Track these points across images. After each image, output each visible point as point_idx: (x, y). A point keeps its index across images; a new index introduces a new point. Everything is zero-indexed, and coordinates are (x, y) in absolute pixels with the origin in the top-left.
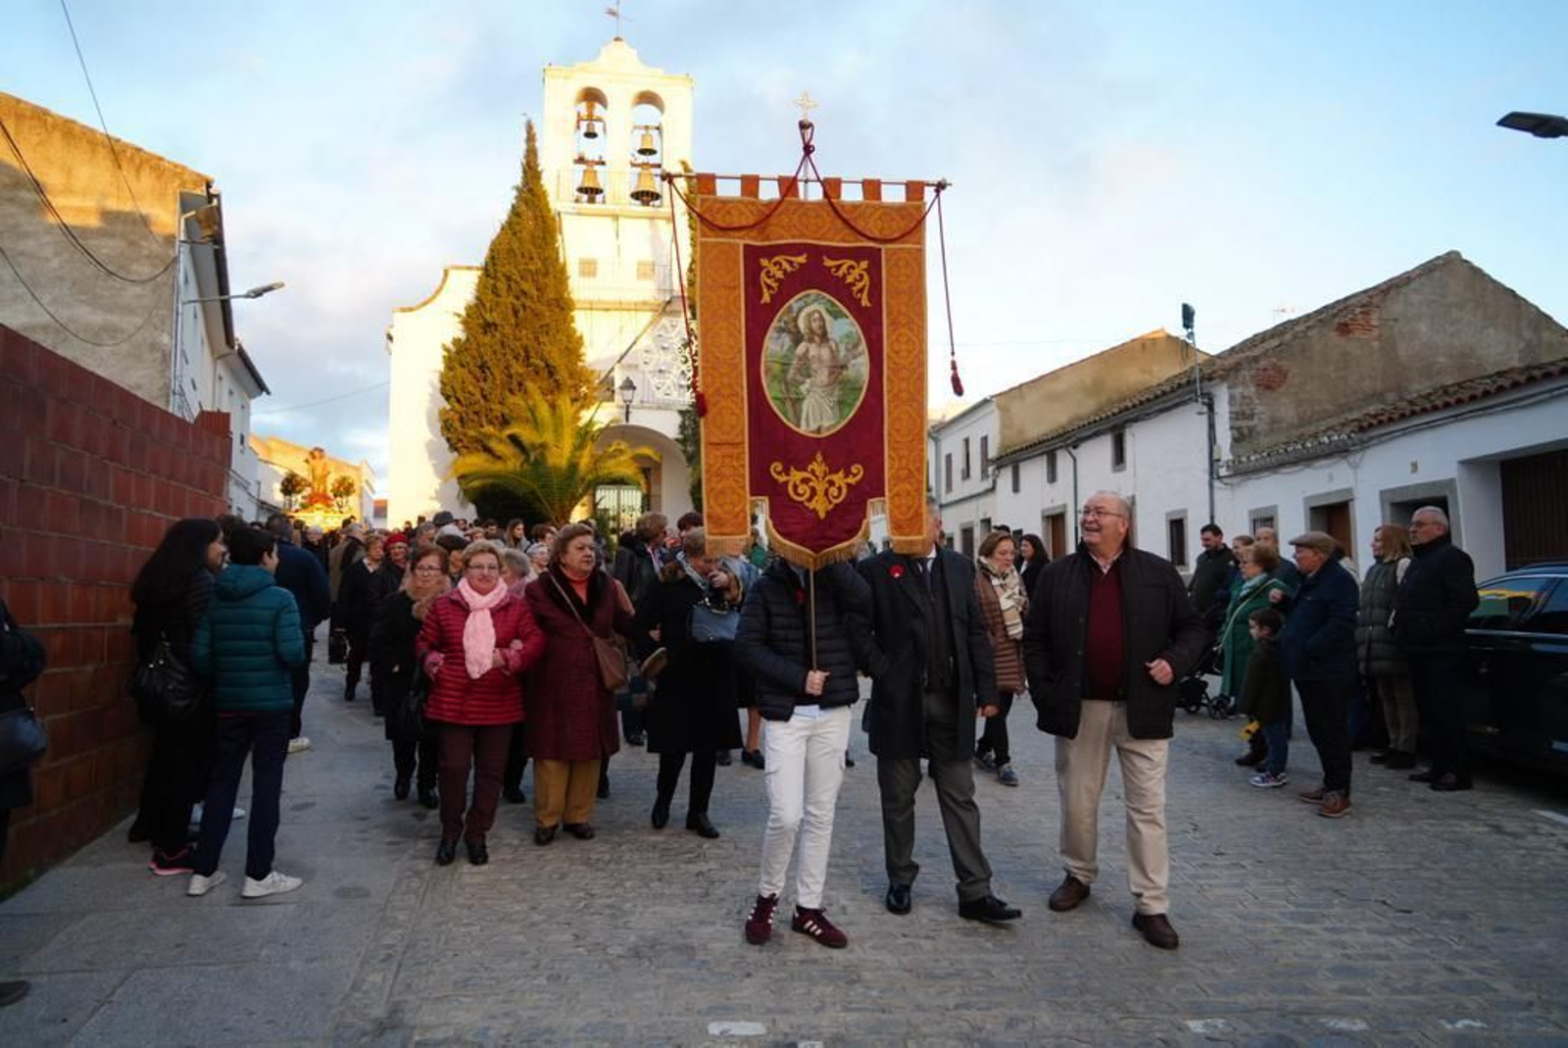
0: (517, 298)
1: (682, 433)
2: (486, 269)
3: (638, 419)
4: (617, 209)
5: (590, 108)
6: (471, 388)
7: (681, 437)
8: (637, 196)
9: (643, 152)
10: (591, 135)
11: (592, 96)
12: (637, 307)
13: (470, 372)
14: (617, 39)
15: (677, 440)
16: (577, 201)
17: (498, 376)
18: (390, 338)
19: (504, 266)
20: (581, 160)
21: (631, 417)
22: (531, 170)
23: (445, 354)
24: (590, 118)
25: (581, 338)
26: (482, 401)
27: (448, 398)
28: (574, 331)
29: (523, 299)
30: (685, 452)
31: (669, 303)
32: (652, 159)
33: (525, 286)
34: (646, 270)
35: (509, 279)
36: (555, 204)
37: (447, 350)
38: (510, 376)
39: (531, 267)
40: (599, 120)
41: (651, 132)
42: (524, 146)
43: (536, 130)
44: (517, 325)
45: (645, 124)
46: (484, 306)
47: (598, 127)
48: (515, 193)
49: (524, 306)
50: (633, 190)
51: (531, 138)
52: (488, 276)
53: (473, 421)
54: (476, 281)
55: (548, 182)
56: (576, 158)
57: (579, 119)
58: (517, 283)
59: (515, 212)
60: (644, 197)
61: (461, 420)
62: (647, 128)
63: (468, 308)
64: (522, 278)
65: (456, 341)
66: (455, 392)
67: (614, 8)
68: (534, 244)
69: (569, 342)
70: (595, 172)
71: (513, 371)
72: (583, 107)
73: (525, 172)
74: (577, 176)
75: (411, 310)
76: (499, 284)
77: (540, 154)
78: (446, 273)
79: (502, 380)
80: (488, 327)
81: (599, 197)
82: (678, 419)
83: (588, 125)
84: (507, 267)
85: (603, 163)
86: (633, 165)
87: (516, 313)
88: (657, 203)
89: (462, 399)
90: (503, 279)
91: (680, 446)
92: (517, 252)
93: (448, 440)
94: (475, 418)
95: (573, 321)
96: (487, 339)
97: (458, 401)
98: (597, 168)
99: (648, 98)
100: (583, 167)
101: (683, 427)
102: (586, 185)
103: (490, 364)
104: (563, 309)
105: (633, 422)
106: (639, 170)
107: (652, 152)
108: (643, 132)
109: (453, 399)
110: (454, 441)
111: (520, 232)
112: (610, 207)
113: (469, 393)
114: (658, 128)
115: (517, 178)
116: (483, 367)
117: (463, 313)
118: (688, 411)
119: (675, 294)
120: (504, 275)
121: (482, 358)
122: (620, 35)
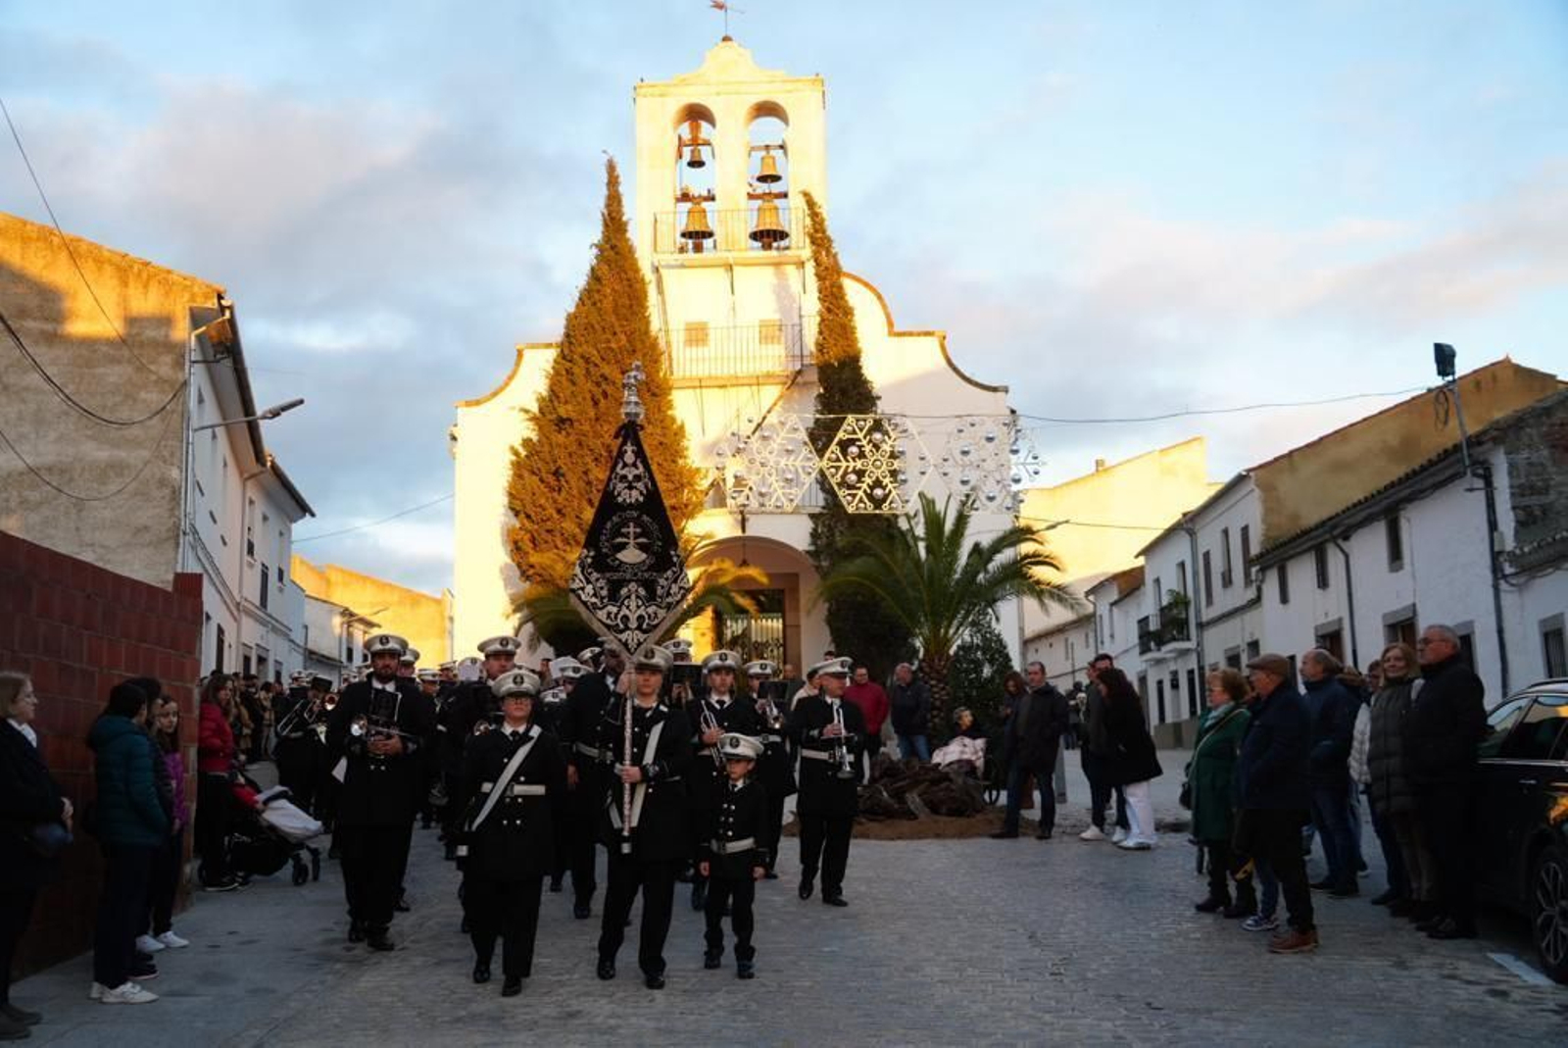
0: (598, 384)
1: (814, 543)
2: (561, 345)
3: (758, 528)
4: (731, 257)
5: (695, 129)
6: (543, 501)
7: (812, 548)
8: (755, 236)
9: (763, 179)
10: (696, 163)
11: (696, 114)
12: (759, 381)
13: (542, 480)
14: (726, 39)
15: (808, 552)
16: (682, 250)
17: (573, 483)
18: (454, 438)
19: (580, 345)
20: (685, 197)
21: (748, 525)
22: (614, 223)
23: (514, 458)
24: (695, 142)
25: (682, 427)
26: (556, 516)
27: (517, 514)
28: (673, 420)
29: (604, 386)
30: (818, 568)
31: (799, 372)
32: (776, 187)
33: (606, 369)
34: (769, 333)
35: (587, 361)
36: (645, 259)
37: (516, 453)
38: (589, 483)
39: (613, 345)
40: (707, 143)
41: (773, 153)
42: (604, 191)
43: (620, 171)
44: (597, 419)
45: (763, 144)
46: (558, 397)
47: (705, 153)
48: (595, 251)
49: (605, 395)
50: (752, 228)
51: (613, 182)
52: (564, 357)
53: (546, 542)
54: (549, 367)
55: (639, 236)
56: (679, 193)
57: (681, 144)
58: (596, 365)
59: (595, 276)
60: (767, 237)
61: (533, 540)
62: (767, 147)
63: (541, 400)
64: (603, 359)
65: (527, 442)
66: (524, 506)
68: (617, 315)
69: (664, 435)
70: (704, 211)
71: (591, 477)
72: (685, 130)
73: (606, 225)
74: (680, 218)
75: (478, 403)
76: (576, 370)
77: (625, 201)
78: (520, 354)
79: (579, 488)
80: (562, 422)
81: (707, 243)
82: (808, 525)
83: (693, 152)
84: (585, 347)
85: (713, 199)
86: (751, 196)
87: (596, 403)
88: (783, 244)
89: (533, 514)
90: (581, 362)
91: (811, 561)
92: (597, 326)
93: (519, 565)
94: (549, 538)
95: (670, 407)
96: (561, 438)
97: (528, 517)
98: (705, 205)
99: (767, 109)
100: (688, 205)
101: (814, 535)
102: (691, 229)
103: (564, 469)
104: (654, 395)
105: (749, 533)
106: (759, 202)
107: (776, 178)
108: (763, 153)
109: (522, 515)
110: (524, 568)
111: (600, 301)
112: (722, 255)
113: (541, 506)
114: (781, 147)
115: (596, 233)
116: (557, 473)
117: (534, 408)
118: (821, 514)
119: (807, 361)
120: (582, 357)
121: (555, 462)
122: (730, 34)
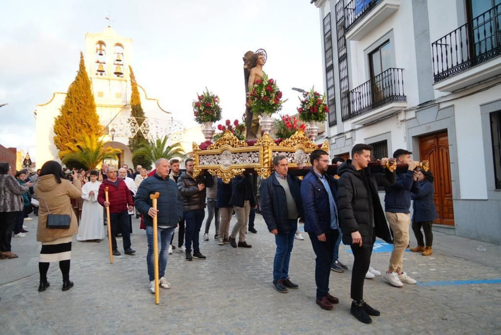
0: (78, 104)
1: (129, 144)
2: (68, 94)
3: (116, 140)
4: (109, 78)
5: (101, 46)
6: (64, 131)
7: (129, 145)
8: (115, 73)
9: (117, 60)
10: (101, 54)
11: (101, 43)
12: (116, 106)
13: (64, 126)
14: (109, 27)
15: (128, 146)
16: (97, 74)
17: (72, 127)
18: (36, 114)
19: (74, 95)
20: (98, 62)
21: (114, 139)
22: (82, 67)
23: (55, 120)
24: (101, 49)
25: (98, 116)
26: (68, 135)
27: (56, 133)
28: (96, 114)
29: (80, 105)
30: (130, 149)
31: (126, 106)
32: (120, 63)
33: (81, 101)
34: (118, 96)
35: (76, 99)
36: (89, 75)
37: (56, 119)
38: (76, 128)
39: (83, 96)
40: (104, 50)
41: (120, 55)
42: (80, 59)
43: (84, 54)
44: (78, 113)
45: (118, 52)
46: (68, 106)
47: (103, 52)
48: (77, 73)
49: (80, 107)
50: (115, 72)
51: (82, 57)
52: (69, 97)
53: (65, 140)
54: (65, 99)
55: (87, 70)
56: (96, 61)
57: (97, 50)
58: (78, 100)
59: (77, 79)
60: (118, 74)
61: (61, 140)
62: (118, 53)
63: (63, 107)
64: (80, 98)
65: (59, 116)
66: (59, 132)
67: (108, 17)
68: (83, 89)
69: (95, 118)
70: (102, 66)
71: (77, 126)
72: (98, 46)
73: (80, 67)
74: (97, 67)
75: (43, 105)
76: (73, 101)
77: (85, 62)
78: (54, 94)
79: (74, 128)
80: (69, 113)
81: (103, 73)
82: (128, 140)
83: (100, 52)
84: (75, 95)
85: (105, 63)
86: (114, 64)
87: (78, 109)
88: (122, 76)
90: (74, 99)
91: (129, 148)
92: (78, 91)
93: (57, 146)
94: (65, 139)
95: (96, 111)
96: (69, 116)
97: (60, 134)
98: (103, 65)
99: (118, 45)
100: (98, 64)
101: (130, 142)
102: (100, 69)
103: (70, 124)
104: (92, 108)
105: (114, 140)
106: (116, 66)
107: (120, 61)
108: (117, 54)
109: (58, 134)
110: (58, 146)
111: (79, 85)
112: (107, 77)
113: (64, 132)
114: (122, 54)
115: (78, 68)
116: (68, 125)
117: (61, 108)
119: (128, 103)
120: (74, 98)
121: (67, 122)
122: (110, 26)
